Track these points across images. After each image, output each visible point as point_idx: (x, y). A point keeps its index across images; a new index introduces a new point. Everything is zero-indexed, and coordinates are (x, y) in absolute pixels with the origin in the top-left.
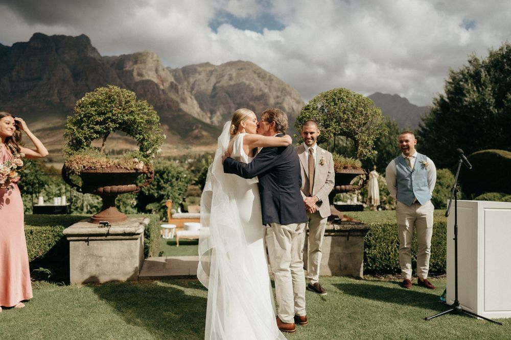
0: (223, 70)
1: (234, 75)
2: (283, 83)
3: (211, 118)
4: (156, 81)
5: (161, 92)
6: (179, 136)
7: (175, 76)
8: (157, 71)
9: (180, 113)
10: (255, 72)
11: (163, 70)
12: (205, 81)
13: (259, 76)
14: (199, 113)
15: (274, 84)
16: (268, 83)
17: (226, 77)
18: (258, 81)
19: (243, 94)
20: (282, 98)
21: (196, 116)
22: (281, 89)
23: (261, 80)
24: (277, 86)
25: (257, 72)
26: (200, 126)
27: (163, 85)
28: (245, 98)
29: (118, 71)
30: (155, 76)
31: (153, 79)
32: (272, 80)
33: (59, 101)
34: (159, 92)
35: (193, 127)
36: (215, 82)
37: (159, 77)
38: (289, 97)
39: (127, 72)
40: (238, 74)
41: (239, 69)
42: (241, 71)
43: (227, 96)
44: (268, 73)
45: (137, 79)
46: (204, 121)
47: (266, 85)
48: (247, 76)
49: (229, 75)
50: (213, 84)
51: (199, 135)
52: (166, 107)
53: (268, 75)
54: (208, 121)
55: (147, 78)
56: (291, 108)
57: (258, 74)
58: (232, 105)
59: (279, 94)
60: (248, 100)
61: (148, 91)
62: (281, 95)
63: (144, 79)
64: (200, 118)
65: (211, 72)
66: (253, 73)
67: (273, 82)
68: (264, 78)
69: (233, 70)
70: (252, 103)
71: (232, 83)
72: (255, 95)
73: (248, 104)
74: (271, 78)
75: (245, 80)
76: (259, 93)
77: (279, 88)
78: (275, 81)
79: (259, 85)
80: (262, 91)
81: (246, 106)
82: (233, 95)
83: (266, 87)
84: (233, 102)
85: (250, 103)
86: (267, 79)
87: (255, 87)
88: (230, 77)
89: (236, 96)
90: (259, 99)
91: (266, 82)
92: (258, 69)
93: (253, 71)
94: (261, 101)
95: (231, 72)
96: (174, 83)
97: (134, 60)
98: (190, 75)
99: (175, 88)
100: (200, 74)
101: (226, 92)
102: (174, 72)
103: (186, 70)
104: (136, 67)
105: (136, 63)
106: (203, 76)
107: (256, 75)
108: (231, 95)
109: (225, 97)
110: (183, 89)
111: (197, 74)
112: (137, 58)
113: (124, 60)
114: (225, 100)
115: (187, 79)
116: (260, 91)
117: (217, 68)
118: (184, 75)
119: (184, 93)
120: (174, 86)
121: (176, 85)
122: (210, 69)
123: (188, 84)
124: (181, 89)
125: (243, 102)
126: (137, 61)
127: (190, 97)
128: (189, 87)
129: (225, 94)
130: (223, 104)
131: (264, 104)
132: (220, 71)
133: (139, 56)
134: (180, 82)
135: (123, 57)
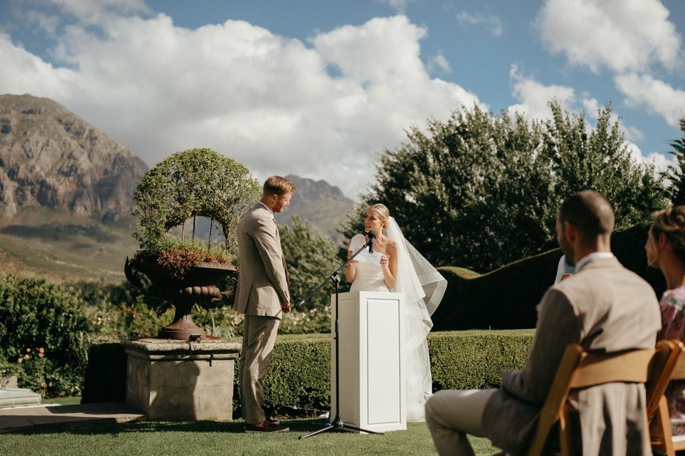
1: (14, 122)
10: (60, 121)
13: (68, 130)
15: (99, 146)
16: (88, 144)
18: (67, 137)
19: (32, 162)
20: (116, 173)
22: (113, 157)
23: (72, 138)
24: (105, 152)
25: (64, 120)
28: (38, 169)
32: (96, 138)
38: (130, 174)
40: (23, 121)
41: (24, 112)
42: (30, 116)
44: (87, 124)
47: (82, 147)
48: (42, 126)
49: (3, 121)
53: (88, 128)
57: (66, 124)
58: (7, 182)
60: (43, 174)
62: (114, 168)
66: (56, 122)
67: (97, 142)
68: (78, 134)
69: (13, 112)
70: (51, 180)
71: (9, 138)
72: (59, 166)
73: (43, 183)
74: (94, 136)
75: (36, 135)
76: (67, 161)
77: (109, 155)
78: (102, 141)
79: (67, 145)
80: (75, 159)
81: (38, 186)
82: (9, 161)
83: (82, 150)
84: (9, 175)
85: (47, 180)
86: (85, 135)
87: (59, 149)
88: (4, 126)
89: (16, 164)
90: (67, 175)
91: (82, 141)
92: (67, 115)
93: (55, 118)
94: (71, 178)
95: (7, 116)
107: (62, 127)
108: (5, 163)
116: (69, 157)
125: (31, 178)
131: (77, 185)
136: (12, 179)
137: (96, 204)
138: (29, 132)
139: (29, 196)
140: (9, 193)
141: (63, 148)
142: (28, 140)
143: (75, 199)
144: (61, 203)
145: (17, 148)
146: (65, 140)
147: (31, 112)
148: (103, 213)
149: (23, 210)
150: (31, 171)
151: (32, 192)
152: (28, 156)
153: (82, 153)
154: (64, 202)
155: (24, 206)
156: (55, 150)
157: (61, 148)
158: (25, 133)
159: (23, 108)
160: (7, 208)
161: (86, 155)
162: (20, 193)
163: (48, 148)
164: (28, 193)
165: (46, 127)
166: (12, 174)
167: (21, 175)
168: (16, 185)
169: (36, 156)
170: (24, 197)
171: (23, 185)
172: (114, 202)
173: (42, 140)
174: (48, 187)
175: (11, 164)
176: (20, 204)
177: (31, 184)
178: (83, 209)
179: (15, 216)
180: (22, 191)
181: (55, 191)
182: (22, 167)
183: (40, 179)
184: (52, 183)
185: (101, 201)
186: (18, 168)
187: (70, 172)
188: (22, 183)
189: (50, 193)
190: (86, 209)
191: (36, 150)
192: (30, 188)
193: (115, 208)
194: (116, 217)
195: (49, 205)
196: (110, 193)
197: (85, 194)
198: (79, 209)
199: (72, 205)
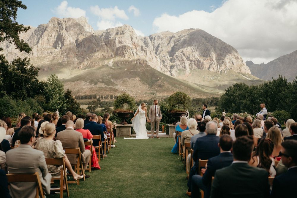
1: (187, 39)
2: (225, 43)
3: (170, 72)
4: (131, 46)
5: (135, 54)
6: (148, 85)
7: (145, 42)
8: (131, 38)
9: (148, 68)
10: (203, 37)
11: (136, 38)
12: (166, 44)
13: (206, 40)
14: (162, 68)
15: (218, 44)
16: (213, 44)
17: (182, 41)
19: (194, 53)
21: (159, 70)
23: (207, 43)
24: (220, 47)
26: (163, 77)
27: (136, 49)
28: (196, 56)
29: (105, 40)
30: (131, 43)
31: (129, 45)
32: (216, 42)
33: (67, 62)
34: (133, 54)
35: (158, 78)
36: (174, 45)
37: (133, 43)
38: (230, 54)
39: (111, 40)
40: (190, 38)
43: (182, 55)
44: (213, 37)
45: (118, 45)
46: (166, 74)
47: (211, 45)
48: (197, 40)
49: (184, 39)
50: (172, 46)
51: (162, 84)
52: (139, 64)
54: (168, 74)
55: (125, 44)
56: (231, 62)
57: (205, 38)
58: (186, 61)
59: (222, 53)
60: (198, 57)
61: (126, 53)
62: (224, 52)
63: (123, 45)
64: (162, 72)
65: (171, 38)
68: (210, 41)
72: (203, 54)
75: (195, 43)
76: (206, 52)
77: (222, 48)
81: (197, 62)
82: (186, 54)
83: (211, 47)
84: (187, 59)
85: (200, 59)
86: (212, 41)
89: (189, 55)
90: (206, 57)
91: (211, 43)
92: (205, 34)
93: (201, 36)
94: (208, 58)
96: (144, 47)
97: (116, 32)
98: (155, 40)
99: (145, 51)
100: (162, 40)
101: (182, 52)
102: (144, 39)
103: (152, 37)
104: (117, 36)
105: (117, 34)
106: (164, 41)
107: (204, 39)
108: (185, 54)
109: (181, 56)
110: (150, 51)
111: (160, 40)
112: (118, 30)
113: (109, 32)
114: (181, 58)
115: (153, 43)
116: (207, 50)
117: (175, 35)
118: (151, 41)
119: (151, 54)
120: (144, 49)
121: (145, 48)
122: (170, 35)
123: (154, 47)
124: (149, 51)
125: (194, 59)
126: (118, 33)
127: (156, 57)
128: (155, 50)
129: (181, 53)
130: (180, 61)
131: (210, 60)
132: (177, 37)
133: (120, 29)
134: (148, 46)
135: (109, 30)
136: (188, 60)
137: (217, 67)
138: (193, 42)
139: (194, 66)
140: (187, 65)
141: (205, 47)
142: (193, 45)
143: (210, 65)
144: (205, 68)
145: (189, 49)
146: (205, 43)
148: (220, 71)
149: (192, 71)
150: (194, 57)
151: (195, 64)
152: (193, 51)
153: (212, 48)
154: (206, 67)
156: (202, 48)
157: (204, 47)
158: (191, 43)
160: (187, 71)
161: (213, 49)
162: (191, 65)
163: (200, 47)
164: (193, 65)
166: (188, 58)
167: (191, 58)
168: (189, 62)
169: (195, 51)
170: (192, 66)
171: (191, 62)
172: (224, 66)
173: (197, 45)
174: (200, 62)
175: (187, 55)
176: (191, 69)
177: (194, 61)
178: (213, 69)
179: (190, 73)
180: (191, 64)
181: (203, 63)
182: (191, 55)
183: (197, 60)
184: (201, 61)
185: (219, 66)
186: (190, 56)
187: (208, 55)
189: (201, 64)
191: (195, 48)
193: (225, 68)
194: (225, 72)
195: (201, 69)
196: (223, 62)
197: (213, 64)
198: (211, 70)
199: (209, 68)
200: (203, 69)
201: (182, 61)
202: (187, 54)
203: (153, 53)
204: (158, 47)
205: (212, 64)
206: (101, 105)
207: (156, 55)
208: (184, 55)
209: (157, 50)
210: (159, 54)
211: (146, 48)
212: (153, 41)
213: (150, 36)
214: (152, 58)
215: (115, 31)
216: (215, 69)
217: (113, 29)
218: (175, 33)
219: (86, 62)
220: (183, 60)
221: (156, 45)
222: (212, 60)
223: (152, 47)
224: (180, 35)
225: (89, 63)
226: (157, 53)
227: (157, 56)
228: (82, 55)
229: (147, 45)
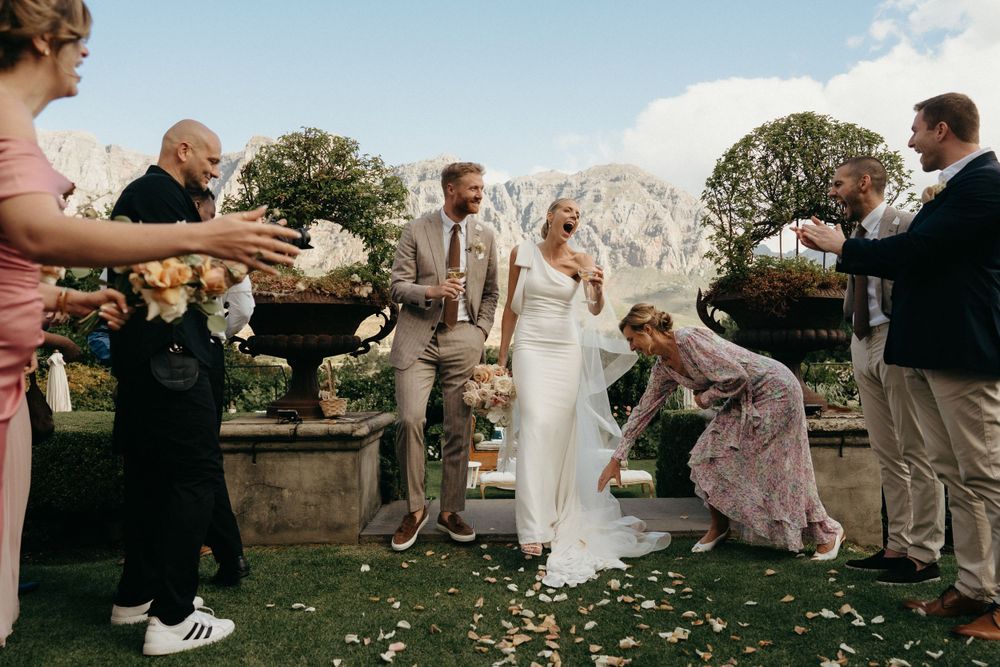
0: (582, 184)
1: (604, 191)
7: (494, 199)
10: (643, 184)
13: (651, 192)
15: (681, 204)
16: (670, 204)
17: (589, 196)
18: (650, 198)
19: (621, 226)
20: (698, 229)
22: (694, 213)
23: (655, 199)
24: (686, 209)
25: (646, 184)
28: (627, 232)
32: (677, 197)
40: (611, 188)
41: (611, 180)
42: (617, 183)
43: (591, 230)
44: (667, 184)
45: (426, 206)
47: (664, 206)
48: (628, 192)
49: (595, 191)
53: (669, 188)
57: (649, 187)
58: (601, 247)
59: (692, 226)
60: (632, 236)
62: (695, 224)
65: (561, 187)
66: (639, 186)
67: (678, 200)
68: (660, 194)
69: (602, 182)
70: (639, 242)
71: (600, 206)
72: (644, 228)
73: (632, 245)
74: (675, 194)
75: (624, 199)
76: (652, 222)
78: (683, 200)
79: (651, 208)
80: (659, 219)
81: (628, 249)
83: (665, 210)
84: (603, 241)
85: (636, 241)
86: (667, 195)
87: (643, 211)
88: (596, 196)
89: (608, 230)
90: (653, 235)
91: (665, 200)
92: (648, 178)
93: (639, 182)
94: (657, 238)
95: (597, 187)
96: (493, 210)
97: (420, 173)
98: (521, 194)
99: (495, 221)
100: (539, 193)
101: (590, 224)
102: (492, 192)
103: (513, 186)
104: (423, 185)
105: (422, 178)
106: (544, 195)
107: (645, 190)
108: (599, 229)
109: (589, 233)
110: (509, 220)
111: (535, 192)
112: (425, 169)
113: (403, 174)
114: (589, 239)
115: (516, 201)
116: (654, 218)
117: (570, 180)
118: (511, 196)
119: (510, 228)
120: (493, 217)
121: (495, 215)
122: (559, 182)
123: (519, 211)
124: (506, 221)
125: (622, 241)
126: (425, 175)
127: (523, 236)
128: (520, 217)
129: (588, 227)
130: (584, 246)
131: (663, 244)
132: (576, 185)
133: (429, 166)
134: (502, 209)
135: (401, 169)
136: (606, 244)
137: (681, 260)
138: (617, 199)
139: (621, 259)
140: (604, 257)
141: (648, 210)
142: (617, 206)
143: (662, 257)
144: (649, 263)
145: (608, 215)
146: (649, 202)
147: (617, 179)
148: (688, 269)
149: (617, 272)
150: (621, 235)
151: (623, 255)
152: (618, 221)
153: (665, 213)
154: (652, 261)
155: (617, 268)
156: (641, 213)
157: (646, 210)
158: (614, 200)
159: (611, 177)
161: (668, 214)
162: (613, 256)
163: (635, 211)
164: (620, 255)
165: (631, 192)
166: (605, 239)
167: (613, 240)
168: (610, 249)
169: (624, 221)
170: (616, 260)
171: (615, 248)
172: (698, 258)
173: (629, 205)
174: (638, 249)
175: (604, 230)
176: (614, 267)
177: (623, 247)
178: (670, 267)
179: (611, 278)
180: (614, 254)
181: (643, 251)
182: (613, 232)
183: (630, 242)
184: (640, 245)
185: (686, 258)
186: (610, 233)
187: (655, 232)
188: (614, 247)
189: (639, 254)
190: (672, 267)
191: (624, 214)
192: (621, 251)
193: (700, 264)
194: (702, 273)
195: (639, 265)
196: (694, 249)
197: (671, 251)
198: (666, 267)
199: (659, 264)
200: (645, 267)
201: (590, 245)
202: (603, 228)
203: (517, 227)
204: (528, 211)
205: (667, 254)
206: (379, 363)
207: (524, 231)
208: (596, 231)
209: (525, 220)
210: (531, 230)
211: (498, 213)
212: (515, 197)
213: (507, 184)
214: (514, 238)
215: (417, 171)
216: (675, 266)
217: (412, 166)
218: (572, 176)
219: (341, 251)
220: (593, 244)
221: (524, 205)
222: (666, 243)
223: (514, 211)
224: (583, 180)
225: (349, 254)
226: (527, 226)
227: (526, 235)
228: (332, 232)
229: (500, 208)
